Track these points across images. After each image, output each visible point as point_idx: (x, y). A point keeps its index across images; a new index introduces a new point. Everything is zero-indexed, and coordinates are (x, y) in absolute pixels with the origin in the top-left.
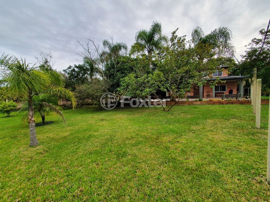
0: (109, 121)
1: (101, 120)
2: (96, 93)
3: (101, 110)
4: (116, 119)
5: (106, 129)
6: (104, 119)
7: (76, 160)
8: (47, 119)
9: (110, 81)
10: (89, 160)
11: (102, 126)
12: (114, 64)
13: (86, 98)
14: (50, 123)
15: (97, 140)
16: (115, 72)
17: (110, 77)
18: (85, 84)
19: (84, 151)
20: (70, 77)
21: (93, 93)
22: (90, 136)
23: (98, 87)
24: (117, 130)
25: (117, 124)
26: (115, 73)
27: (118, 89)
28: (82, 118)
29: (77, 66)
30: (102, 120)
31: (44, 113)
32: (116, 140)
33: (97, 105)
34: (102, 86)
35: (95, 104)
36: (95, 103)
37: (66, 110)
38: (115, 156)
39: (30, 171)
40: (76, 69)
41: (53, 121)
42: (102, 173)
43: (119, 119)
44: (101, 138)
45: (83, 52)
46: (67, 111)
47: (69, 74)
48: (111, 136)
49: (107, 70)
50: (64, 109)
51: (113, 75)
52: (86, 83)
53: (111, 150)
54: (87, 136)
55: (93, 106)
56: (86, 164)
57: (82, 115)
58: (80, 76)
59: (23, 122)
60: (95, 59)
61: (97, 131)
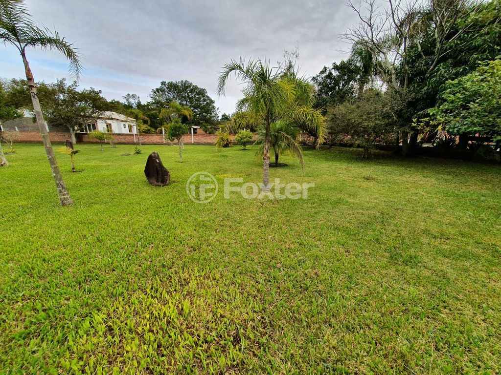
0: (384, 183)
1: (364, 178)
2: (366, 120)
3: (368, 159)
4: (402, 183)
5: (373, 197)
6: (372, 178)
7: (314, 228)
8: (281, 160)
9: (410, 91)
10: (334, 238)
11: (366, 190)
12: (435, 39)
13: (342, 132)
14: (283, 166)
15: (351, 212)
16: (431, 65)
17: (411, 81)
18: (347, 101)
19: (326, 221)
20: (320, 91)
21: (360, 121)
22: (339, 201)
23: (373, 108)
24: (400, 207)
25: (402, 193)
26: (432, 67)
27: (431, 111)
28: (328, 167)
29: (337, 66)
30: (367, 179)
31: (279, 150)
32: (396, 225)
33: (362, 147)
34: (383, 106)
35: (359, 146)
36: (357, 142)
37: (306, 150)
38: (388, 255)
39: (260, 218)
40: (335, 73)
41: (288, 164)
42: (354, 268)
43: (410, 185)
44: (361, 211)
45: (355, 30)
46: (307, 152)
47: (320, 84)
48: (382, 213)
49: (408, 63)
50: (304, 149)
51: (421, 73)
52: (349, 101)
53: (378, 239)
54: (333, 199)
55: (351, 149)
56: (328, 241)
57: (330, 163)
58: (339, 87)
59: (256, 159)
60: (381, 39)
61: (354, 196)
